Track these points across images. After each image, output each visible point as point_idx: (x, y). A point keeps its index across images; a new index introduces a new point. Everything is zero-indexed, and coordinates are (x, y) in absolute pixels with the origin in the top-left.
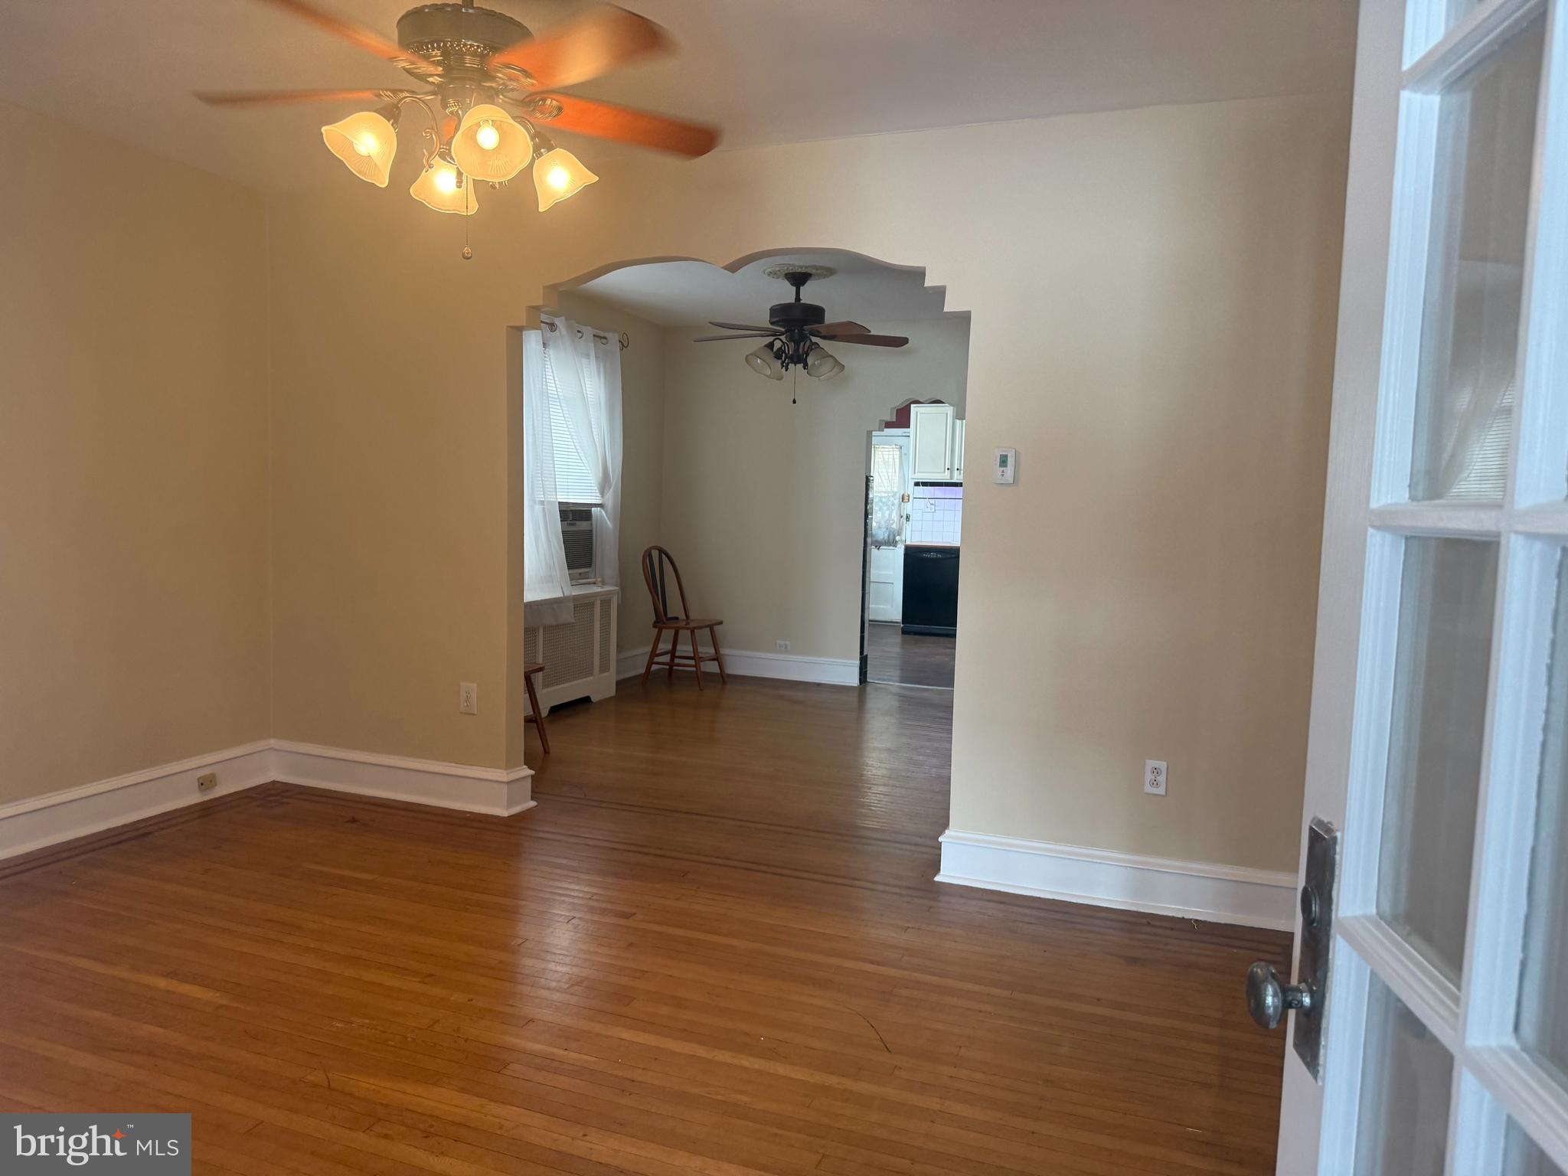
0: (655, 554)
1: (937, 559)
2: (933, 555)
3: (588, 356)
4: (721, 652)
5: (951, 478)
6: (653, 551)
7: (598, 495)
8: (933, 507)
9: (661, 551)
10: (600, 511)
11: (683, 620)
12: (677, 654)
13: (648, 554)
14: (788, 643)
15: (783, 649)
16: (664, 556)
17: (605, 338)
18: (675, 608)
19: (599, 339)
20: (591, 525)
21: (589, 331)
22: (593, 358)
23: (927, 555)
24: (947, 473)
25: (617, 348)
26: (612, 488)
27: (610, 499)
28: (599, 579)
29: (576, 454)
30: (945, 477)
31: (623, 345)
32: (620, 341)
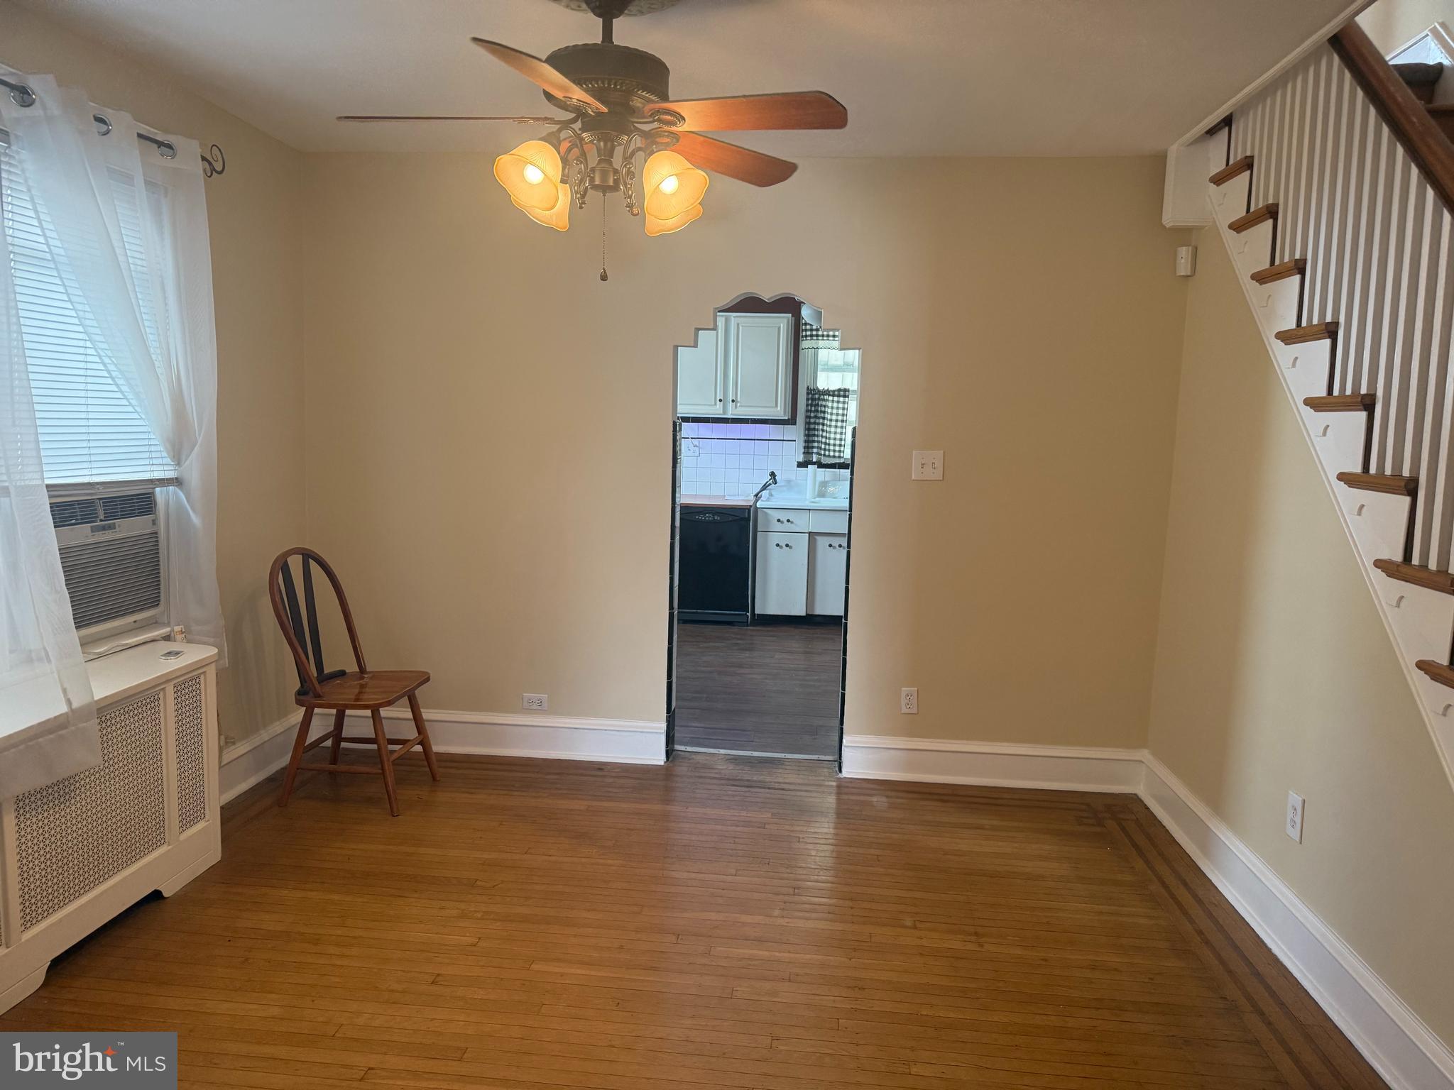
0: (295, 563)
1: (715, 522)
2: (709, 517)
3: (128, 179)
4: (425, 716)
5: (725, 412)
6: (289, 560)
7: (168, 461)
8: (697, 449)
9: (307, 556)
10: (175, 492)
11: (353, 674)
12: (344, 735)
13: (282, 566)
14: (544, 696)
15: (535, 707)
16: (314, 567)
17: (170, 147)
18: (337, 656)
19: (155, 146)
20: (154, 522)
21: (123, 123)
22: (139, 180)
23: (701, 517)
24: (719, 405)
25: (199, 168)
26: (196, 449)
27: (193, 470)
28: (177, 628)
29: (105, 374)
30: (716, 411)
31: (213, 170)
32: (204, 159)
